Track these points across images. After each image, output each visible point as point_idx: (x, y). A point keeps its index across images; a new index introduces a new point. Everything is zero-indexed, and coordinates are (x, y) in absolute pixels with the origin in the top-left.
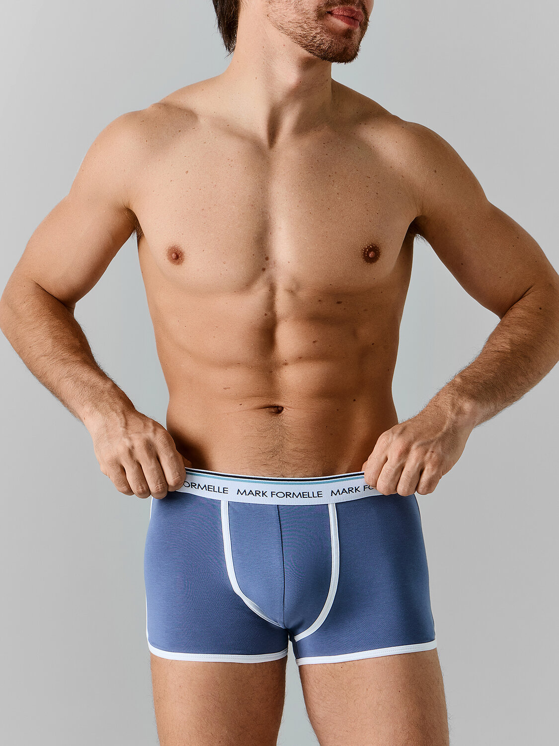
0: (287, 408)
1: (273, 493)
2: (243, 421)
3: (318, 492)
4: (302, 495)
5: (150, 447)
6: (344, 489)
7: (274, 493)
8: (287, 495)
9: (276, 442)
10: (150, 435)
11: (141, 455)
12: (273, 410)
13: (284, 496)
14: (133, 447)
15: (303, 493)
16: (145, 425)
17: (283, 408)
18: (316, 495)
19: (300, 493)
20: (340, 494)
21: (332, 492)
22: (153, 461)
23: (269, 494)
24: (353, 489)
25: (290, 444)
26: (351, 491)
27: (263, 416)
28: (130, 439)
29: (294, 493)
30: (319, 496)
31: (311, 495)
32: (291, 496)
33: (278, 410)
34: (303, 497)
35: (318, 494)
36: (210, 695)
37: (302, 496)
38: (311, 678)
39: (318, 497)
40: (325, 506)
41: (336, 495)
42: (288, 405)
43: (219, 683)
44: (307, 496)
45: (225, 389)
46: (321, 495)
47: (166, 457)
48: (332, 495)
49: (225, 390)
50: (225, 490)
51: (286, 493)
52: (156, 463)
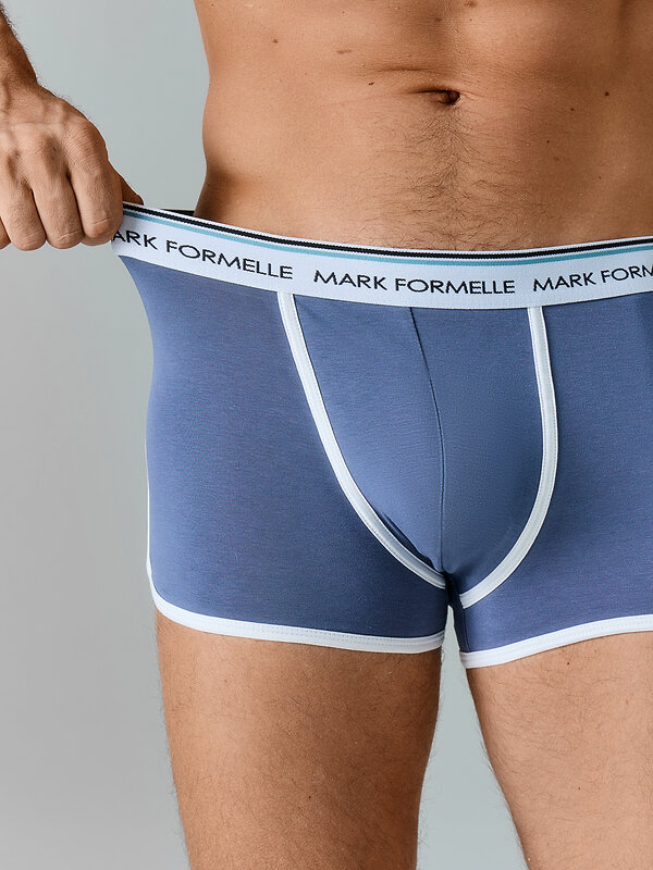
0: (470, 95)
1: (400, 282)
2: (376, 119)
3: (505, 282)
4: (470, 288)
5: (53, 153)
6: (561, 278)
7: (403, 282)
8: (434, 286)
9: (442, 166)
10: (55, 128)
11: (35, 169)
12: (439, 97)
13: (426, 289)
14: (17, 154)
15: (471, 283)
16: (47, 109)
17: (458, 94)
18: (500, 287)
19: (464, 284)
20: (552, 288)
21: (536, 282)
22: (58, 183)
23: (389, 283)
24: (579, 278)
25: (471, 171)
26: (575, 281)
27: (420, 108)
28: (11, 135)
29: (449, 284)
30: (508, 290)
31: (489, 288)
32: (444, 288)
33: (451, 97)
34: (472, 292)
35: (505, 287)
36: (289, 699)
37: (468, 289)
38: (496, 694)
39: (506, 292)
40: (521, 312)
41: (544, 289)
42: (471, 89)
43: (310, 675)
44: (481, 290)
45: (341, 52)
46: (512, 289)
47: (86, 176)
48: (535, 290)
49: (341, 56)
50: (284, 272)
51: (432, 282)
52: (64, 187)
